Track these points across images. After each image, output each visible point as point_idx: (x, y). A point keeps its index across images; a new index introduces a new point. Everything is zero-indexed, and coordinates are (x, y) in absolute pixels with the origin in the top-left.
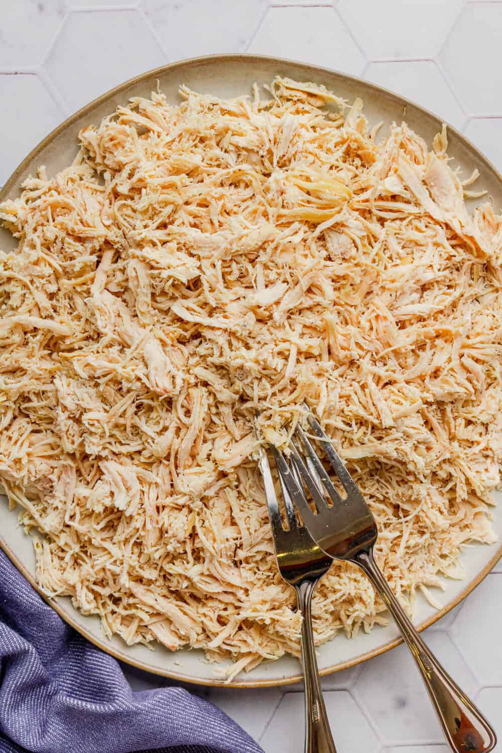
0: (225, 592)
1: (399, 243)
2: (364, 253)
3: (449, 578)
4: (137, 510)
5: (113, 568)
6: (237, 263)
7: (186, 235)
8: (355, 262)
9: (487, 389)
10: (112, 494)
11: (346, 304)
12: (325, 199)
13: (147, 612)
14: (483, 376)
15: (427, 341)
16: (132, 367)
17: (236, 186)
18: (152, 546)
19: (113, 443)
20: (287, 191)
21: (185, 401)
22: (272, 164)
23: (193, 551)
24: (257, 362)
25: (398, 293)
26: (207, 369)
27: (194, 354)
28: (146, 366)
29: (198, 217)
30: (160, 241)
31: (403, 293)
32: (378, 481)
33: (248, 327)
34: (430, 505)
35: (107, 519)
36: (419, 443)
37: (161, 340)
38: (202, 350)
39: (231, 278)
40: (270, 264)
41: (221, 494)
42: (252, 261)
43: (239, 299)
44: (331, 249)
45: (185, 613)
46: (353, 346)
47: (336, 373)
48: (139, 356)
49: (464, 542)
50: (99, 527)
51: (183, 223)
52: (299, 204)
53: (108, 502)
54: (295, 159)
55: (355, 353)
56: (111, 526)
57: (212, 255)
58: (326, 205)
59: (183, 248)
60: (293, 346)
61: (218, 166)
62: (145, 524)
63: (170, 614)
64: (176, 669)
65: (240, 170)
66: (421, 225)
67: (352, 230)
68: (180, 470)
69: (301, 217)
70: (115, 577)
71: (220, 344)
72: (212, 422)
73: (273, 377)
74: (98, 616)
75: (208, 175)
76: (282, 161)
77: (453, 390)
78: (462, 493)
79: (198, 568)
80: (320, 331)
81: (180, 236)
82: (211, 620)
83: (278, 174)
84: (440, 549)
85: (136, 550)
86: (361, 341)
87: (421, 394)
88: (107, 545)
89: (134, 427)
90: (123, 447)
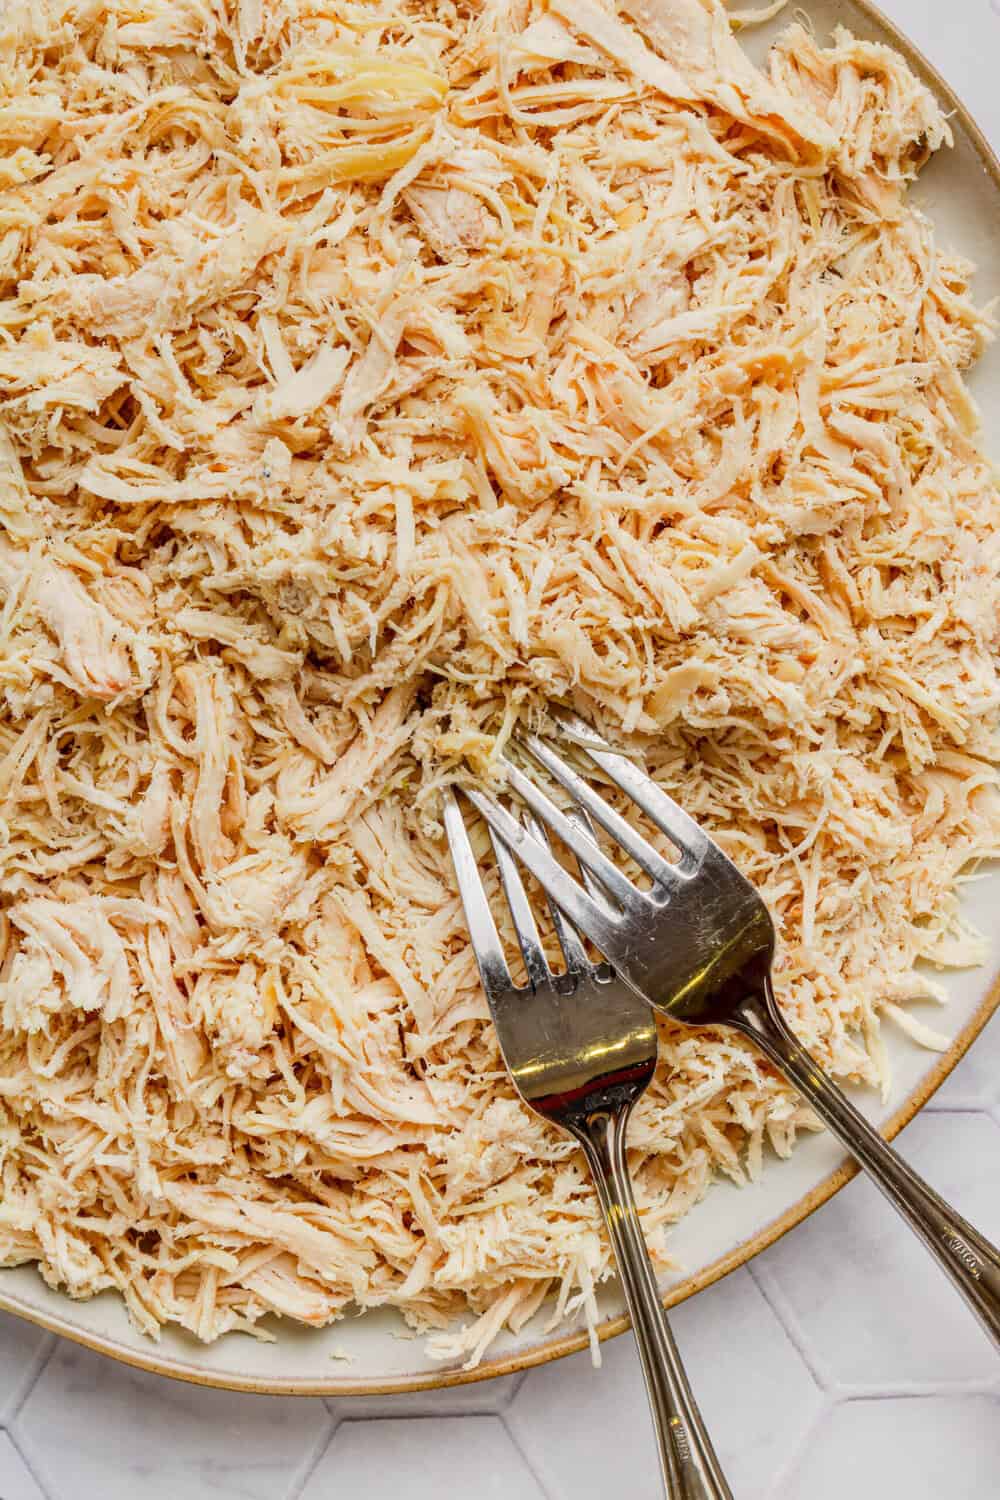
0: (405, 1148)
1: (601, 179)
2: (517, 226)
3: (950, 969)
4: (129, 1001)
5: (112, 1160)
6: (211, 329)
7: (68, 298)
8: (502, 250)
9: (914, 481)
10: (59, 979)
11: (506, 358)
12: (387, 115)
13: (228, 1249)
14: (894, 451)
15: (732, 397)
16: (22, 653)
17: (165, 149)
18: (191, 1080)
19: (29, 854)
20: (287, 122)
21: (174, 701)
22: (234, 66)
23: (298, 1069)
24: (322, 556)
25: (629, 300)
26: (209, 609)
27: (168, 583)
28: (55, 640)
29: (89, 245)
30: (10, 328)
31: (641, 297)
32: (707, 776)
33: (276, 477)
34: (849, 800)
35: (66, 1047)
36: (774, 649)
37: (77, 570)
38: (183, 567)
39: (206, 370)
40: (291, 310)
41: (327, 907)
42: (248, 317)
43: (238, 416)
44: (435, 235)
45: (322, 1228)
46: (548, 452)
47: (527, 530)
48: (31, 622)
49: (961, 872)
50: (49, 1071)
51: (55, 270)
52: (322, 145)
53: (54, 1002)
54: (288, 42)
55: (559, 470)
56: (83, 1062)
57: (144, 328)
58: (391, 128)
59: (70, 329)
60: (399, 493)
61: (107, 109)
62: (159, 1033)
63: (285, 1239)
64: (340, 1369)
65: (161, 105)
66: (644, 120)
67: (471, 175)
68: (209, 874)
69: (337, 175)
70: (125, 1181)
71: (220, 538)
72: (259, 738)
73: (371, 583)
74: (116, 1293)
75: (88, 137)
76: (258, 57)
77: (825, 501)
78: (919, 749)
79: (319, 1104)
80: (457, 442)
81: (55, 302)
82: (389, 1228)
83: (254, 86)
84: (908, 904)
85: (157, 1103)
86: (565, 438)
87: (748, 531)
88: (84, 1109)
89: (69, 800)
90: (57, 855)
